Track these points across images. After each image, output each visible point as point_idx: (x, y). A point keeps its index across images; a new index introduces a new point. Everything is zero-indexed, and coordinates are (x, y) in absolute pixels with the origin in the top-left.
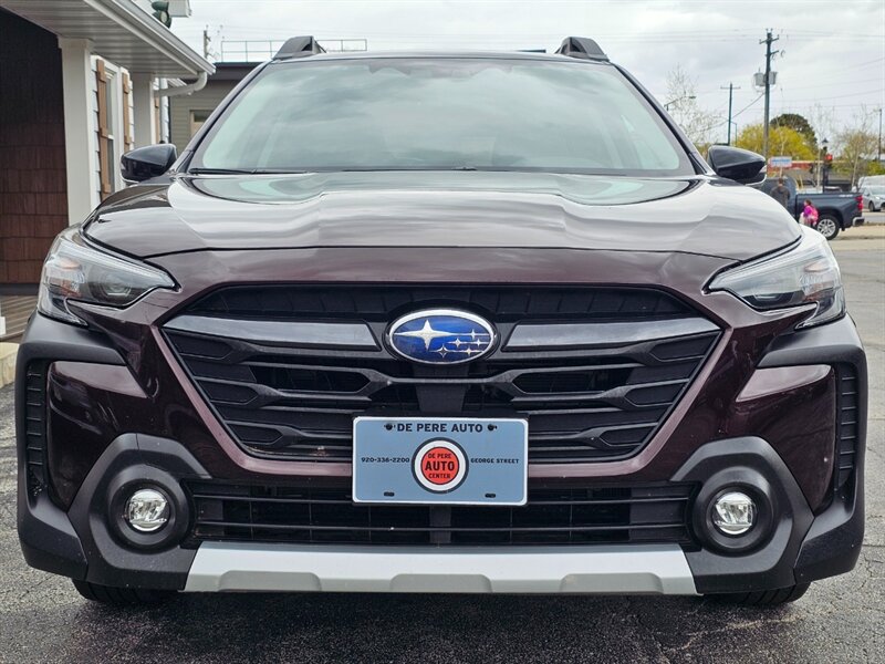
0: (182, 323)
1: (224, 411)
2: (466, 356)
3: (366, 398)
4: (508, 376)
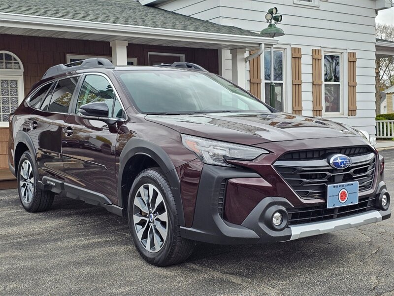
0: (278, 163)
1: (294, 187)
2: (346, 166)
3: (326, 180)
4: (352, 170)
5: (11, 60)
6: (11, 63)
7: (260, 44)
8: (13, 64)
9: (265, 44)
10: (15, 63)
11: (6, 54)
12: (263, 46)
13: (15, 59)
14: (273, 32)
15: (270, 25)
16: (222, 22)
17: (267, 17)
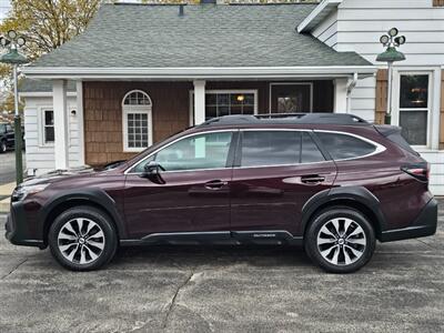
5: (143, 97)
6: (143, 99)
7: (353, 74)
8: (144, 101)
9: (359, 74)
10: (145, 99)
11: (138, 93)
12: (356, 76)
13: (146, 97)
14: (391, 57)
15: (389, 49)
16: (340, 49)
17: (383, 41)
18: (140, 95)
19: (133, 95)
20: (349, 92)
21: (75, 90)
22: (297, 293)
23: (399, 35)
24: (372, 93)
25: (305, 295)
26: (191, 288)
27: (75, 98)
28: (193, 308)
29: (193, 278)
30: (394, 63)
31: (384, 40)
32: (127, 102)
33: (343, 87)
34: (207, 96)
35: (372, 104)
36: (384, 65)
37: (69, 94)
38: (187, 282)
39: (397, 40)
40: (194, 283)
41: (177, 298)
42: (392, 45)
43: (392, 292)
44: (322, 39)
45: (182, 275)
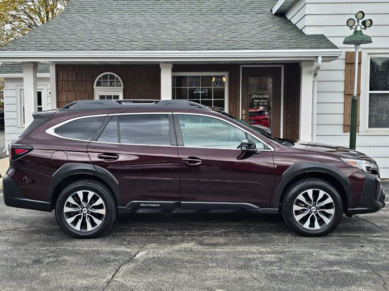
5: (114, 79)
6: (114, 82)
7: (317, 57)
8: (115, 83)
9: (322, 57)
10: (117, 81)
11: (110, 75)
12: (320, 59)
13: (117, 79)
14: (358, 40)
15: (356, 32)
16: (308, 31)
17: (349, 23)
18: (112, 77)
19: (105, 77)
20: (315, 75)
21: (48, 71)
22: (232, 271)
23: (366, 18)
24: (341, 76)
25: (239, 274)
26: (132, 265)
27: (48, 79)
28: (129, 284)
29: (138, 256)
30: (362, 46)
31: (351, 23)
32: (99, 84)
33: (309, 69)
34: (173, 77)
35: (341, 87)
36: (351, 48)
37: (39, 75)
38: (131, 259)
39: (364, 23)
40: (137, 260)
41: (117, 275)
42: (359, 29)
43: (325, 272)
44: (294, 21)
45: (128, 253)
